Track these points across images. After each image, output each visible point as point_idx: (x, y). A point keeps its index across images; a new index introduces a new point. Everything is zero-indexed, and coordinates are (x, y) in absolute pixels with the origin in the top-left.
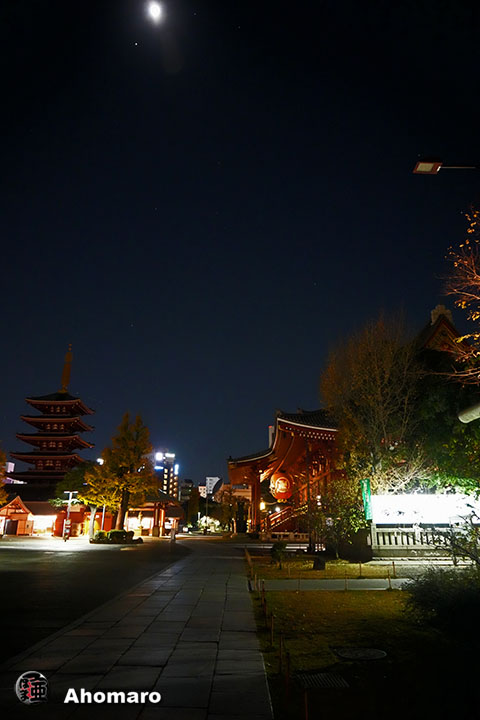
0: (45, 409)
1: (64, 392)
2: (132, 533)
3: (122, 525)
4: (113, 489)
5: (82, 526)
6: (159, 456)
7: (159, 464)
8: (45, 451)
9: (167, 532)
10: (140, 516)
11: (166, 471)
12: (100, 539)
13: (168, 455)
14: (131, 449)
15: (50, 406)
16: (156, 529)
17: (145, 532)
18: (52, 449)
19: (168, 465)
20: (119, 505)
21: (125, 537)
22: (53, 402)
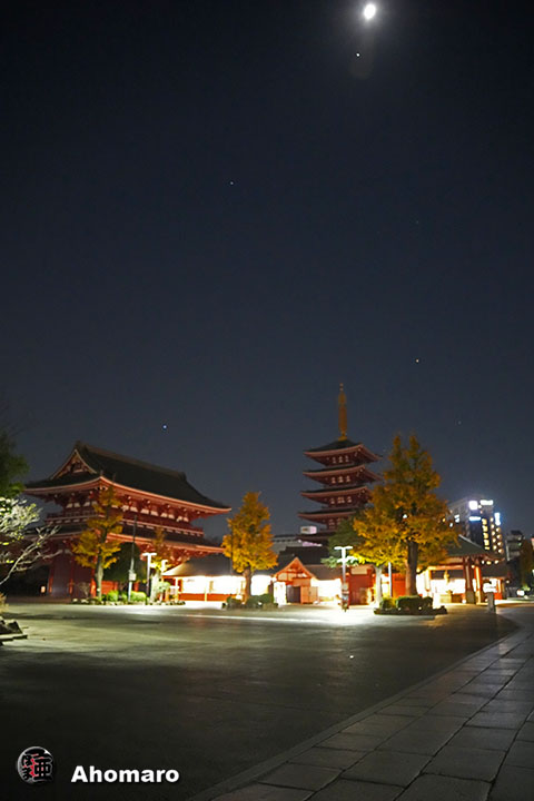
0: (326, 461)
1: (343, 438)
2: (430, 600)
3: (413, 589)
4: (394, 541)
5: (372, 591)
6: (473, 505)
7: (474, 514)
8: (334, 508)
9: (484, 596)
10: (446, 576)
11: (484, 522)
12: (386, 608)
13: (484, 502)
14: (410, 483)
15: (331, 457)
16: (470, 593)
17: (456, 598)
18: (341, 504)
19: (486, 513)
20: (406, 561)
21: (420, 605)
22: (333, 452)
